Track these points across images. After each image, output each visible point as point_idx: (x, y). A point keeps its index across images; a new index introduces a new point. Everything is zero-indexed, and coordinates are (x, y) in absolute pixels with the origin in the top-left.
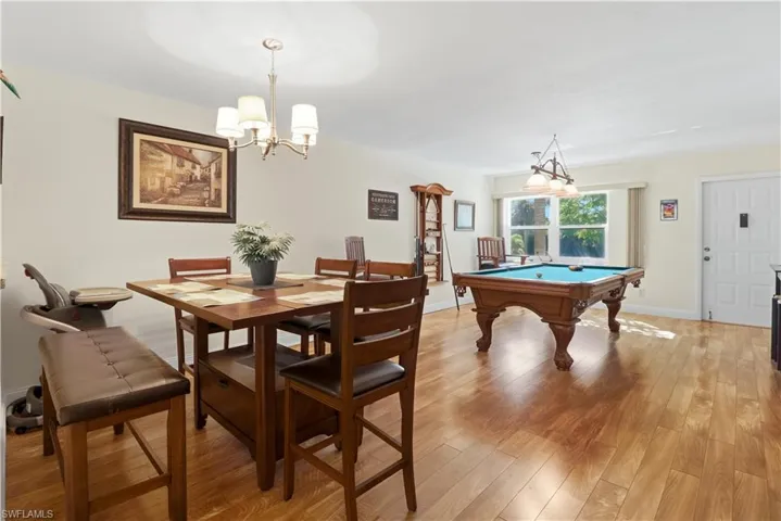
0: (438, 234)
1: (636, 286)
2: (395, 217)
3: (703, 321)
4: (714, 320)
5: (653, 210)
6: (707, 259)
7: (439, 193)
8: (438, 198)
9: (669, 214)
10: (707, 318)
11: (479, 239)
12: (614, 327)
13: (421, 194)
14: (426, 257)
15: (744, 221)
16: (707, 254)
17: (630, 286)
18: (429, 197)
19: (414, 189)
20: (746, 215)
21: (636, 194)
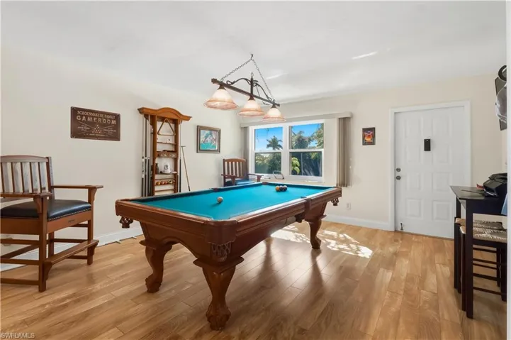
0: (174, 156)
1: (335, 204)
2: (116, 137)
3: (396, 231)
4: (404, 231)
5: (357, 136)
6: (399, 178)
7: (175, 117)
8: (176, 122)
9: (368, 140)
10: (399, 229)
11: (224, 161)
12: (316, 245)
13: (152, 117)
14: (157, 177)
15: (428, 145)
16: (398, 174)
17: (330, 204)
18: (163, 119)
19: (141, 111)
20: (429, 140)
21: (345, 123)
